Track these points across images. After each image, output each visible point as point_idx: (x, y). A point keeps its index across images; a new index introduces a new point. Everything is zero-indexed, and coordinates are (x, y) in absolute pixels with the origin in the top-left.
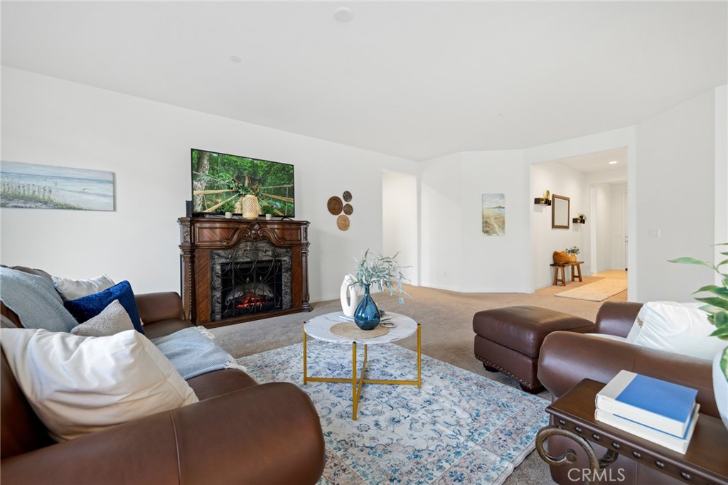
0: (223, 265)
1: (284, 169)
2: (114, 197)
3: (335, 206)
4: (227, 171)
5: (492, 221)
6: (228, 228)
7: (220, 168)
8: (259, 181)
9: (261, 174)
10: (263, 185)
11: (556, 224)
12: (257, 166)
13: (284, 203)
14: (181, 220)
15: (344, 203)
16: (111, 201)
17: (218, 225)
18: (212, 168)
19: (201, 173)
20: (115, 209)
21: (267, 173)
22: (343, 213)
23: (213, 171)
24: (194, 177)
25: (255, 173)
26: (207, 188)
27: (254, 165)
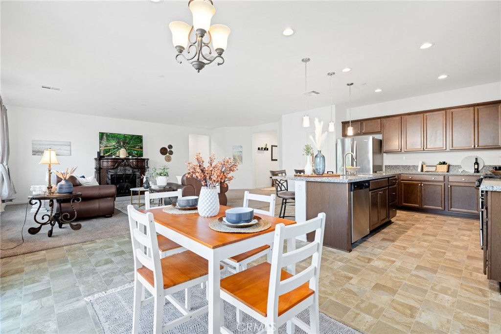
0: (111, 175)
1: (138, 138)
2: (71, 150)
3: (163, 151)
4: (114, 140)
5: (237, 158)
6: (114, 162)
7: (111, 139)
8: (127, 143)
9: (128, 140)
10: (129, 144)
11: (273, 159)
12: (126, 137)
13: (138, 151)
14: (96, 159)
15: (169, 150)
16: (69, 152)
17: (110, 160)
18: (107, 139)
19: (103, 141)
20: (71, 155)
21: (131, 139)
22: (168, 154)
23: (108, 140)
24: (100, 143)
25: (125, 140)
26: (105, 147)
27: (125, 136)
